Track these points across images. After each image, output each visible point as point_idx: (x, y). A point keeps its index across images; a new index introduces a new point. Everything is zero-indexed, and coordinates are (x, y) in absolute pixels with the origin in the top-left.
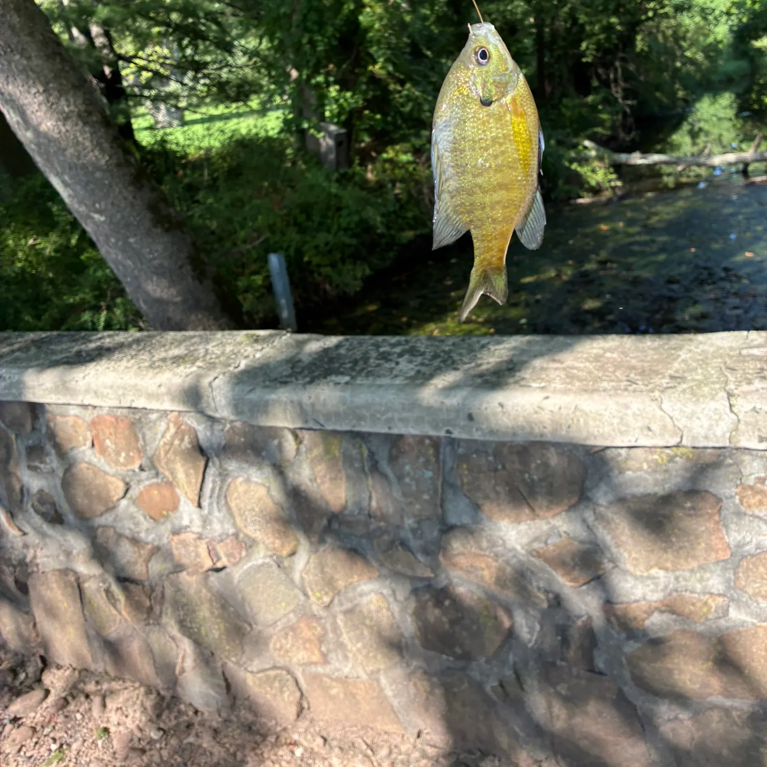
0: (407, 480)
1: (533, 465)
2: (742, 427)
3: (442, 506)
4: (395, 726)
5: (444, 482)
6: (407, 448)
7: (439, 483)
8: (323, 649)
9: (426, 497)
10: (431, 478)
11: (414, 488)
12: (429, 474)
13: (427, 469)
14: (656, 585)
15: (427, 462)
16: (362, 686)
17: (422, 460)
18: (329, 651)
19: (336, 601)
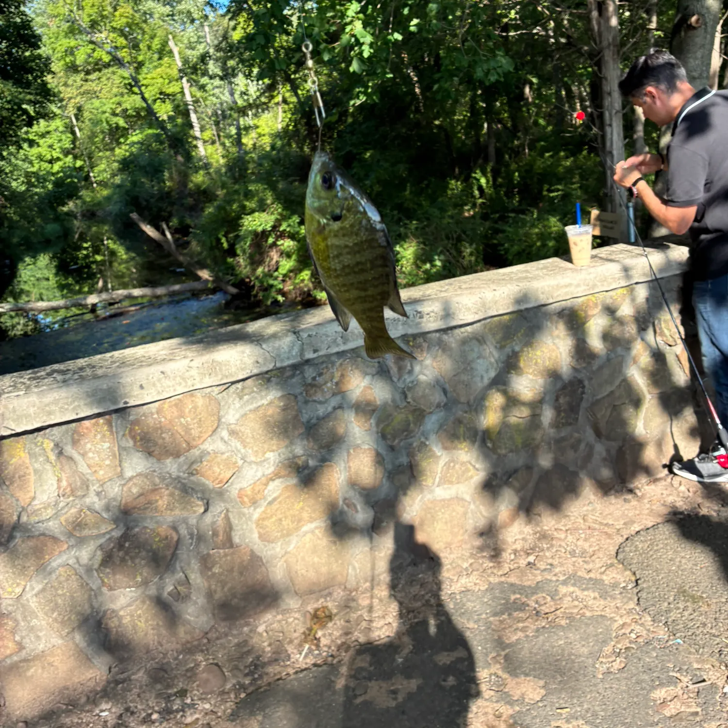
0: (90, 455)
1: (187, 410)
2: (305, 347)
3: (120, 466)
4: (91, 671)
5: (119, 446)
6: (85, 431)
7: (116, 449)
8: (17, 638)
9: (107, 462)
10: (109, 448)
11: (97, 459)
12: (107, 445)
13: (104, 442)
14: (269, 463)
15: (104, 436)
16: (59, 651)
17: (99, 436)
18: (22, 638)
19: (27, 589)
